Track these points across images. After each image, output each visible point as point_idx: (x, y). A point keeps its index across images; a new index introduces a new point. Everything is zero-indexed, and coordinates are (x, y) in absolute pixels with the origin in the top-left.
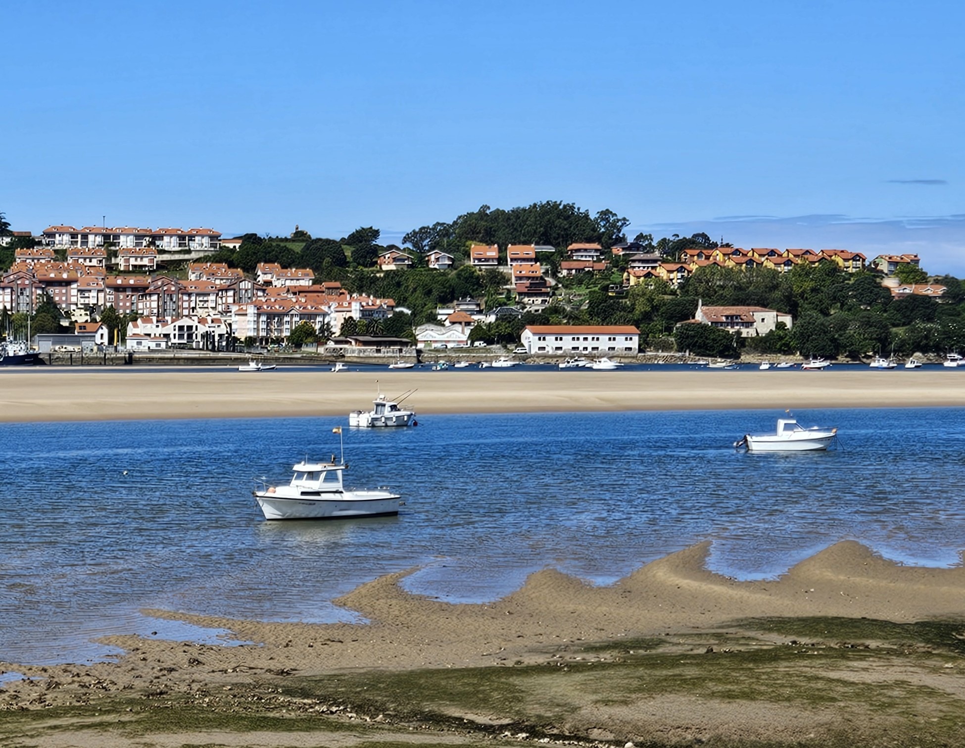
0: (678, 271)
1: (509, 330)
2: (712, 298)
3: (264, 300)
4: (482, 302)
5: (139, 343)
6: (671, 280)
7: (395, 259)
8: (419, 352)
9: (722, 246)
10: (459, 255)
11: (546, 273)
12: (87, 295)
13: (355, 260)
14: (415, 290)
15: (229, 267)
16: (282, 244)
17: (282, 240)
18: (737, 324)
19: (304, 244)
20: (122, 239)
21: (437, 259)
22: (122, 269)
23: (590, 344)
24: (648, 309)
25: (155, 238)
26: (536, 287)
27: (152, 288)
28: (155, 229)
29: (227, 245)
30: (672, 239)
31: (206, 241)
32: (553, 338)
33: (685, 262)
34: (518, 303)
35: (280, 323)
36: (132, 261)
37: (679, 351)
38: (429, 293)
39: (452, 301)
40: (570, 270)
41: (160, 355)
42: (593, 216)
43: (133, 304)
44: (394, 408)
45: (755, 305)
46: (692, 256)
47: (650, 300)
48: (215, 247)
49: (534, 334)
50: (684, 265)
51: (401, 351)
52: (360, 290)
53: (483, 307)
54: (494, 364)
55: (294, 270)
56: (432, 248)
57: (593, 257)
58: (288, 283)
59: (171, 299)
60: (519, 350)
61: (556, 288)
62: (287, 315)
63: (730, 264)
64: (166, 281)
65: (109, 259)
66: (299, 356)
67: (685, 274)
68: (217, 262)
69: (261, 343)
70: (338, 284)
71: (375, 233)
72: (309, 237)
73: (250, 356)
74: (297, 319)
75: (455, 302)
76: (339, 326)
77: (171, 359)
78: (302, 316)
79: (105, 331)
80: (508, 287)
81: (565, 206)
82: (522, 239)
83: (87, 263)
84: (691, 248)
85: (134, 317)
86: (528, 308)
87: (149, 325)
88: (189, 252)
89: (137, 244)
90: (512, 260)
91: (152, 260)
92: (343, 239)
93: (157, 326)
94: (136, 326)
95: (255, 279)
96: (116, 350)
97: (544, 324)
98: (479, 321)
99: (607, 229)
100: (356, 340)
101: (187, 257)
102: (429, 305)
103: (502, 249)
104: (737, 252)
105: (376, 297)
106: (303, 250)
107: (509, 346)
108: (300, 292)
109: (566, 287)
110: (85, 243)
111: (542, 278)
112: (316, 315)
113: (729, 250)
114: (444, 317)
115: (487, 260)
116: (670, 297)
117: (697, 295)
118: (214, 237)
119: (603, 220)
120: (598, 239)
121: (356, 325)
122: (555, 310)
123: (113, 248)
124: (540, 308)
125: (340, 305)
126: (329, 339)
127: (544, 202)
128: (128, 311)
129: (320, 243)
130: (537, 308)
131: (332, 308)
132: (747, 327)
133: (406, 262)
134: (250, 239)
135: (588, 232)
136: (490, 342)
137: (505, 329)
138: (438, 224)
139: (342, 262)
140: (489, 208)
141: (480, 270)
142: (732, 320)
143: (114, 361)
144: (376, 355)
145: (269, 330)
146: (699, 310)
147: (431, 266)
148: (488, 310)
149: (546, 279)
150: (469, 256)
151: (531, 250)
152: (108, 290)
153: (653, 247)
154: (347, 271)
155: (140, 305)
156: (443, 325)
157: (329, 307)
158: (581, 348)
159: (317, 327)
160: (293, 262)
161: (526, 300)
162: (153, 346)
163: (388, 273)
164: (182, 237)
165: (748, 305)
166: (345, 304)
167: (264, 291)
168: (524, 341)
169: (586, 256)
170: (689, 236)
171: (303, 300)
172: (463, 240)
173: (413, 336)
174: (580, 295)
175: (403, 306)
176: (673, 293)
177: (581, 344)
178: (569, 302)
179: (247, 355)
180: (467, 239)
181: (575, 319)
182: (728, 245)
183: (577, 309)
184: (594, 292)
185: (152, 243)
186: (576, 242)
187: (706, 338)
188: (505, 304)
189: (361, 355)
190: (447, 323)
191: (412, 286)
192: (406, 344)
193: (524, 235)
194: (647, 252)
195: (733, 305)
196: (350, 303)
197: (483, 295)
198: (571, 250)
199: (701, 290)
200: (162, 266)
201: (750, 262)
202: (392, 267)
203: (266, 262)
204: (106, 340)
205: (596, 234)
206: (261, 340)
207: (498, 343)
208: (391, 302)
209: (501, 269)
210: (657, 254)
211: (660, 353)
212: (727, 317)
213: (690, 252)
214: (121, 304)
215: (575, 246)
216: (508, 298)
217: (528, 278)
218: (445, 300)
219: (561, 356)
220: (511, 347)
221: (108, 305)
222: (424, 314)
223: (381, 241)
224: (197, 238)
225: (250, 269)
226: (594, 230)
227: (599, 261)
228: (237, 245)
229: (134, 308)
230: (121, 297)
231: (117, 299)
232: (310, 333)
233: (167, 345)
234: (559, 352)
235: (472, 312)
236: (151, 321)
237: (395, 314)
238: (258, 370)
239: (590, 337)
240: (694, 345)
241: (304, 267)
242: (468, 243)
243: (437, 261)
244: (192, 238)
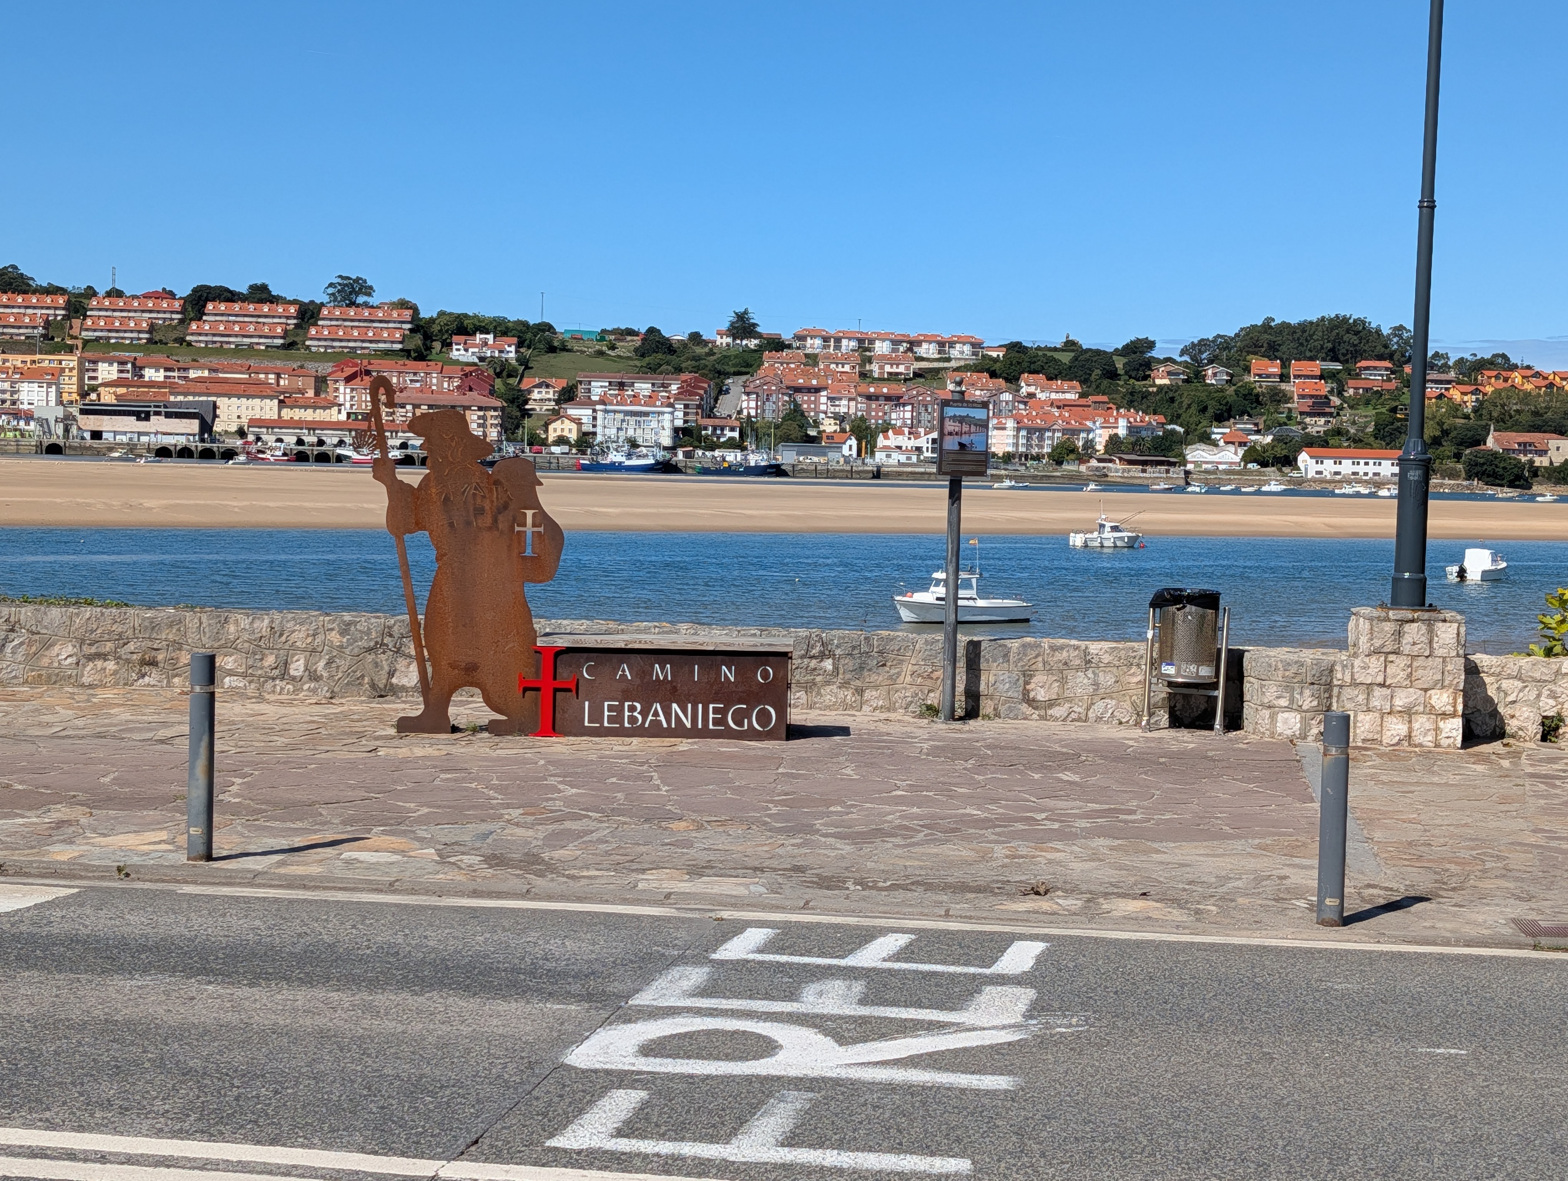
0: (1472, 393)
1: (1285, 452)
2: (1505, 422)
3: (1024, 413)
4: (1261, 421)
5: (889, 456)
6: (1465, 402)
7: (1169, 373)
8: (1187, 473)
9: (1522, 368)
10: (1238, 370)
11: (1331, 392)
12: (837, 403)
13: (1126, 373)
14: (1189, 406)
15: (991, 377)
16: (1049, 354)
17: (1048, 349)
18: (1530, 452)
19: (1073, 354)
20: (878, 344)
21: (1215, 374)
22: (876, 375)
23: (1371, 469)
24: (1438, 433)
25: (913, 344)
26: (1319, 407)
27: (906, 398)
28: (913, 335)
29: (990, 353)
30: (1470, 358)
31: (967, 349)
32: (1332, 461)
33: (1481, 385)
34: (1299, 423)
35: (1041, 439)
36: (888, 368)
37: (1467, 479)
38: (1204, 410)
39: (1228, 420)
40: (1356, 389)
41: (910, 469)
42: (1386, 331)
43: (885, 414)
44: (1115, 529)
45: (1552, 432)
46: (1490, 377)
47: (1441, 424)
48: (977, 355)
49: (1311, 457)
50: (1480, 387)
51: (1168, 471)
52: (1130, 405)
53: (1261, 426)
54: (1265, 488)
55: (1059, 382)
56: (1211, 362)
57: (1382, 375)
58: (1054, 396)
59: (926, 410)
60: (1295, 474)
61: (1341, 408)
62: (1049, 430)
63: (1528, 387)
64: (922, 390)
65: (862, 365)
66: (1058, 474)
67: (1480, 397)
68: (978, 372)
69: (1020, 459)
70: (1105, 398)
71: (1151, 345)
72: (1081, 347)
73: (1006, 472)
74: (1058, 434)
75: (1232, 420)
76: (1104, 443)
77: (922, 473)
78: (1064, 431)
79: (853, 442)
80: (1289, 405)
81: (1355, 321)
82: (1308, 354)
83: (840, 369)
84: (1489, 369)
85: (886, 428)
86: (1309, 430)
87: (901, 437)
88: (949, 360)
89: (894, 350)
90: (1296, 377)
91: (907, 368)
92: (1116, 350)
93: (909, 439)
94: (886, 438)
95: (1018, 391)
96: (863, 463)
97: (1323, 446)
98: (1255, 442)
99: (1399, 345)
100: (1121, 459)
101: (946, 365)
102: (1205, 423)
103: (1285, 365)
104: (1537, 374)
105: (1145, 412)
106: (1072, 361)
107: (1284, 469)
108: (1065, 406)
109: (1351, 407)
110: (838, 347)
111: (1326, 397)
112: (1080, 431)
113: (1529, 373)
114: (1218, 437)
115: (1268, 376)
116: (1463, 421)
117: (1491, 420)
118: (976, 345)
119: (1396, 335)
120: (1390, 357)
121: (1122, 443)
122: (1338, 432)
123: (868, 353)
124: (1322, 429)
125: (1106, 421)
126: (1091, 457)
127: (1333, 316)
128: (880, 422)
129: (1090, 354)
130: (1318, 429)
131: (1098, 424)
132: (1540, 456)
133: (1182, 377)
134: (1015, 348)
135: (1380, 349)
136: (1264, 464)
137: (1281, 451)
138: (1219, 336)
139: (1112, 375)
140: (1273, 320)
141: (1261, 387)
142: (1525, 447)
143: (861, 474)
144: (1141, 475)
145: (1029, 446)
146: (1491, 436)
147: (1208, 381)
148: (1268, 429)
149: (1331, 398)
150: (1249, 372)
151: (1316, 366)
152: (859, 399)
153: (1449, 367)
154: (1118, 385)
155: (894, 416)
156: (1217, 445)
157: (1094, 422)
158: (1361, 473)
159: (1081, 444)
160: (1060, 373)
161: (1308, 420)
162: (903, 458)
163: (1161, 388)
164: (941, 344)
165: (1545, 432)
166: (1112, 420)
167: (1025, 403)
168: (1300, 463)
169: (1375, 375)
170: (1487, 356)
171: (1067, 415)
172: (1244, 354)
173: (1182, 455)
174: (1366, 417)
175: (1176, 424)
176: (1467, 417)
177: (1361, 469)
178: (1354, 423)
179: (1003, 472)
180: (1249, 353)
181: (1358, 442)
182: (1528, 367)
183: (1363, 431)
184: (1382, 413)
185: (910, 349)
186: (1366, 359)
187: (1497, 466)
188: (1286, 424)
189: (1126, 475)
190: (1221, 443)
191: (1186, 402)
192: (1173, 464)
193: (1310, 351)
194: (1443, 372)
195: (1529, 431)
196: (1116, 419)
197: (1262, 414)
198: (1360, 368)
199: (1495, 414)
200: (918, 375)
201: (1551, 385)
202: (1166, 381)
203: (1030, 372)
204: (854, 452)
205: (1387, 351)
206: (1020, 456)
207: (1273, 466)
208: (1161, 419)
209: (1284, 386)
210: (1452, 374)
211: (1447, 481)
212: (1519, 444)
213: (1487, 373)
214: (873, 414)
215: (1364, 364)
216: (1289, 418)
217: (1312, 396)
218: (1220, 418)
219: (1339, 481)
220: (1286, 470)
221: (859, 414)
222: (1197, 433)
223: (1155, 353)
224: (958, 346)
225: (1012, 379)
226: (1386, 346)
227: (1389, 380)
228: (1001, 354)
229: (886, 417)
230: (874, 406)
231: (869, 410)
232: (1073, 450)
233: (918, 458)
234: (1338, 477)
235: (1249, 432)
236: (903, 433)
237: (1166, 432)
238: (1012, 488)
239: (1371, 462)
240: (1483, 473)
241: (1071, 380)
242: (1249, 357)
243: (1215, 376)
244: (952, 344)
